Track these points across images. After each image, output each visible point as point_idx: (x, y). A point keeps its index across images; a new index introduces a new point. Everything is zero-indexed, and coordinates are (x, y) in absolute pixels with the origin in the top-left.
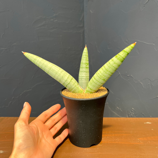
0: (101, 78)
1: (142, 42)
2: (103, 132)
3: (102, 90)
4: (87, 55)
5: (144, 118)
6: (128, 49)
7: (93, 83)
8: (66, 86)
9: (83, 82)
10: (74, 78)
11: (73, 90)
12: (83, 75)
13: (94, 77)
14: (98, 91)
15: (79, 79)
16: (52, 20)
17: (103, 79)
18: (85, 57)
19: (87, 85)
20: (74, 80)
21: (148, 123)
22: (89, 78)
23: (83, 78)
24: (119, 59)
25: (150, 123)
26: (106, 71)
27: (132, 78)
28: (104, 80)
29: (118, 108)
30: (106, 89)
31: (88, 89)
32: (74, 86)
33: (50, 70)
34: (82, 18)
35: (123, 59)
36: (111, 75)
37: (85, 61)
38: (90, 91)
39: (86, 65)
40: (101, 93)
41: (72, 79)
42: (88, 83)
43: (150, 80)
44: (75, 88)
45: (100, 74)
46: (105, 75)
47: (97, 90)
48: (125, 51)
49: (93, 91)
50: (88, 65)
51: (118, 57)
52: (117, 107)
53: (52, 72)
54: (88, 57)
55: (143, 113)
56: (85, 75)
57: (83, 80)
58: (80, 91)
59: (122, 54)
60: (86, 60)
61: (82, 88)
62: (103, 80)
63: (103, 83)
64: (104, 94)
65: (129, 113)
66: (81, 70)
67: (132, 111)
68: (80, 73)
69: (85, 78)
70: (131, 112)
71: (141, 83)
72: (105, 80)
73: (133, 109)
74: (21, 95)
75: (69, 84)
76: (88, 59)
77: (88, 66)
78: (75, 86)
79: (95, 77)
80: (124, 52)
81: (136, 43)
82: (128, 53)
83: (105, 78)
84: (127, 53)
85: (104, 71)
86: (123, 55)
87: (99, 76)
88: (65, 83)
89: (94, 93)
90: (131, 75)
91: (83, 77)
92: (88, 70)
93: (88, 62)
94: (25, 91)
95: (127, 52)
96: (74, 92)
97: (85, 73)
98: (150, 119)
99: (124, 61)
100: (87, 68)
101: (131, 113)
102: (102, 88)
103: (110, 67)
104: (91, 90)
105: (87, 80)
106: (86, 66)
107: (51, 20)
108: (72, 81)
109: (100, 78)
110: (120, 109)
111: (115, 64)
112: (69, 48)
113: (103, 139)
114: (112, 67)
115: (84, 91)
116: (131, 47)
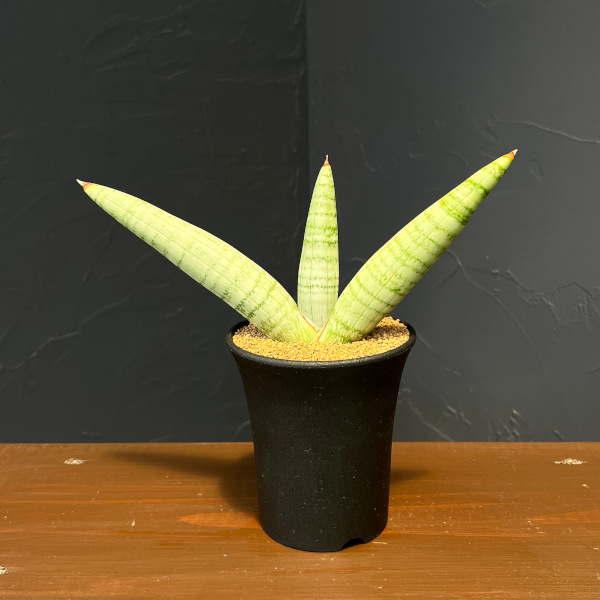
0: (384, 282)
1: (555, 131)
2: (392, 498)
3: (389, 330)
4: (332, 193)
5: (555, 445)
6: (486, 176)
7: (353, 304)
8: (251, 314)
9: (315, 297)
10: (279, 285)
11: (275, 331)
12: (315, 273)
13: (358, 281)
14: (373, 333)
15: (299, 288)
16: (170, 31)
17: (393, 288)
18: (325, 201)
19: (331, 311)
20: (280, 291)
21: (570, 461)
22: (337, 282)
23: (314, 282)
24: (454, 211)
25: (579, 463)
26: (404, 258)
27: (513, 280)
28: (396, 291)
29: (454, 411)
30: (402, 325)
31: (333, 325)
32: (280, 315)
33: (187, 253)
34: (296, 22)
35: (467, 212)
36: (422, 274)
37: (324, 218)
38: (344, 333)
39: (328, 232)
40: (387, 341)
41: (272, 289)
42: (333, 304)
43: (585, 290)
44: (285, 321)
45: (383, 269)
46: (399, 272)
47: (367, 330)
48: (475, 184)
49: (353, 335)
50: (336, 232)
51: (449, 206)
52: (449, 408)
53: (196, 259)
54: (333, 203)
55: (556, 431)
56: (322, 274)
57: (315, 289)
58: (305, 336)
59: (465, 195)
60: (327, 214)
61: (311, 322)
62: (393, 293)
63: (392, 303)
64: (397, 346)
65: (499, 433)
66: (306, 251)
67: (511, 422)
68: (303, 264)
69: (325, 284)
70: (505, 427)
71: (550, 304)
72: (401, 292)
73: (515, 412)
75: (260, 305)
76: (334, 211)
77: (335, 238)
78: (286, 315)
79: (361, 282)
80: (472, 186)
81: (515, 151)
82: (485, 190)
83: (400, 284)
84: (481, 191)
85: (398, 259)
86: (467, 199)
87: (379, 277)
88: (246, 302)
89: (358, 343)
90: (509, 271)
91: (315, 278)
92: (334, 252)
93: (334, 223)
94: (51, 338)
95: (482, 187)
96: (278, 338)
97: (323, 264)
98: (581, 446)
99: (472, 220)
100: (330, 243)
101: (509, 431)
102: (389, 321)
103: (419, 241)
104: (347, 328)
105: (330, 290)
106: (329, 236)
107: (165, 31)
108: (273, 293)
109: (380, 282)
110: (462, 414)
111: (438, 232)
112: (243, 150)
113: (390, 519)
114: (427, 241)
115: (319, 334)
116: (497, 167)
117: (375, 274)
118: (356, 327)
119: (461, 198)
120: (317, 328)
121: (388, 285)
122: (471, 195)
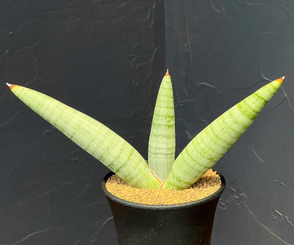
0: (203, 154)
3: (208, 180)
4: (171, 94)
6: (265, 92)
7: (184, 166)
8: (118, 170)
9: (160, 161)
11: (133, 182)
12: (159, 145)
13: (187, 152)
15: (149, 153)
17: (209, 158)
18: (166, 99)
19: (170, 169)
20: (137, 156)
22: (174, 151)
23: (161, 151)
24: (246, 113)
26: (216, 139)
28: (211, 159)
30: (218, 176)
31: (171, 179)
32: (136, 171)
33: (77, 132)
35: (254, 113)
36: (228, 149)
37: (165, 110)
38: (178, 184)
39: (168, 119)
40: (205, 189)
41: (131, 154)
42: (171, 164)
44: (138, 177)
45: (202, 145)
46: (212, 148)
47: (194, 182)
48: (259, 97)
49: (184, 185)
50: (174, 118)
51: (243, 109)
53: (82, 135)
54: (172, 100)
56: (164, 146)
57: (159, 156)
58: (153, 185)
60: (167, 107)
61: (156, 176)
63: (208, 166)
66: (154, 131)
68: (152, 139)
69: (166, 153)
72: (214, 160)
75: (123, 165)
77: (173, 122)
78: (140, 171)
81: (283, 78)
82: (265, 100)
83: (213, 155)
84: (263, 101)
85: (212, 140)
86: (254, 105)
87: (200, 150)
88: (114, 163)
89: (187, 190)
91: (159, 149)
92: (172, 132)
93: (172, 112)
96: (135, 186)
97: (165, 139)
100: (169, 126)
103: (225, 130)
104: (180, 181)
105: (169, 156)
106: (169, 122)
108: (132, 158)
109: (201, 154)
111: (237, 125)
114: (230, 130)
116: (272, 87)
117: (197, 148)
118: (186, 180)
119: (251, 104)
120: (161, 180)
121: (205, 156)
122: (256, 103)
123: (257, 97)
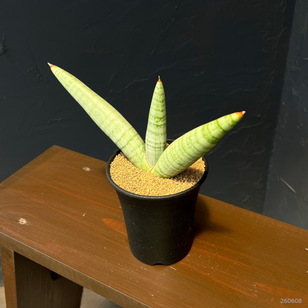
4: (160, 99)
6: (224, 123)
12: (150, 139)
17: (179, 163)
18: (156, 103)
20: (137, 139)
22: (162, 145)
24: (207, 136)
26: (183, 151)
28: (181, 165)
31: (157, 168)
32: (133, 154)
35: (214, 139)
37: (155, 111)
39: (157, 120)
41: (131, 140)
44: (134, 159)
45: (174, 152)
46: (180, 157)
48: (219, 125)
51: (205, 132)
56: (153, 140)
58: (145, 167)
60: (157, 110)
62: (179, 165)
69: (154, 146)
74: (127, 87)
75: (123, 147)
77: (161, 123)
79: (167, 153)
81: (244, 112)
82: (223, 130)
84: (221, 130)
85: (180, 150)
86: (214, 132)
91: (149, 142)
95: (221, 128)
97: (153, 136)
100: (157, 126)
103: (190, 145)
105: (157, 149)
106: (157, 122)
109: (173, 158)
111: (198, 145)
114: (193, 147)
115: (151, 169)
116: (230, 119)
119: (211, 130)
120: (151, 166)
121: (176, 161)
122: (216, 131)
123: (217, 125)
